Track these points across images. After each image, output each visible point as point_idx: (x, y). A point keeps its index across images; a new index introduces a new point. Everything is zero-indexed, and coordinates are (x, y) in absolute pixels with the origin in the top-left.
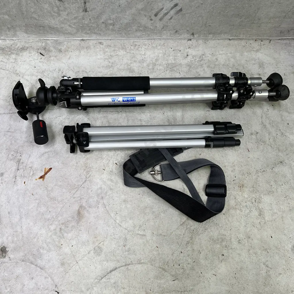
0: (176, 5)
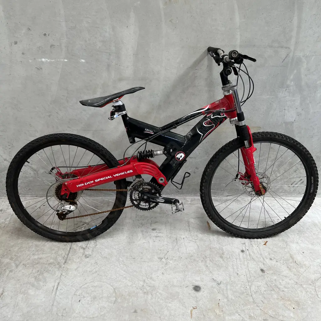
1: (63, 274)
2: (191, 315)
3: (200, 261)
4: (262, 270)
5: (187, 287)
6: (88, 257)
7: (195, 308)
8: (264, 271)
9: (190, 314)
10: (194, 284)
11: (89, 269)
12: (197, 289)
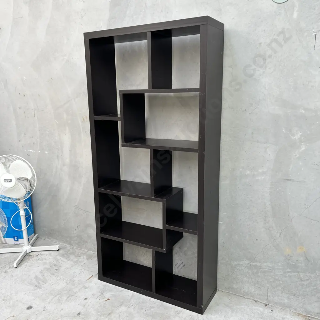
0: (182, 263)
3: (54, 295)
5: (26, 305)
7: (14, 316)
8: (80, 314)
9: (7, 318)
10: (31, 305)
12: (30, 308)
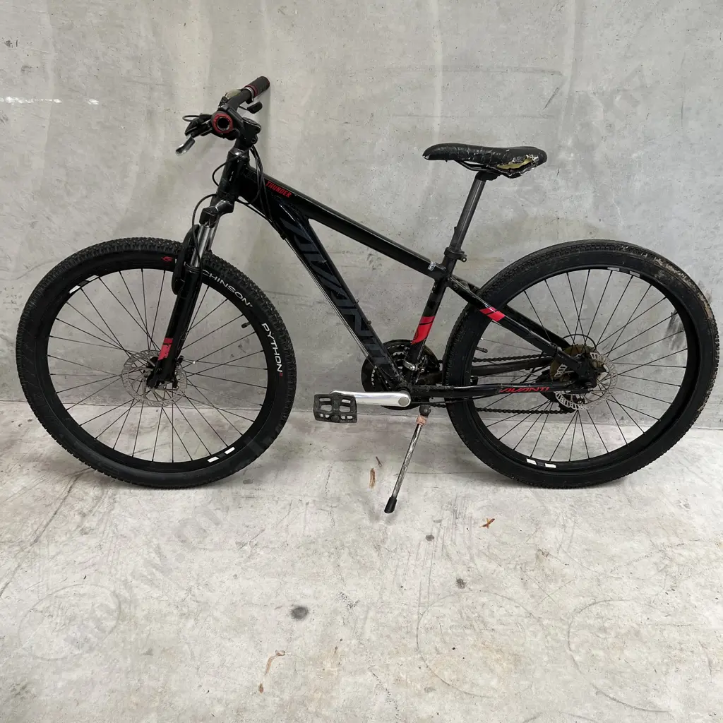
1: (24, 565)
2: (268, 669)
3: (326, 554)
4: (460, 583)
5: (279, 608)
6: (86, 533)
7: (281, 653)
8: (463, 584)
9: (265, 666)
10: (296, 603)
11: (80, 559)
12: (299, 613)
